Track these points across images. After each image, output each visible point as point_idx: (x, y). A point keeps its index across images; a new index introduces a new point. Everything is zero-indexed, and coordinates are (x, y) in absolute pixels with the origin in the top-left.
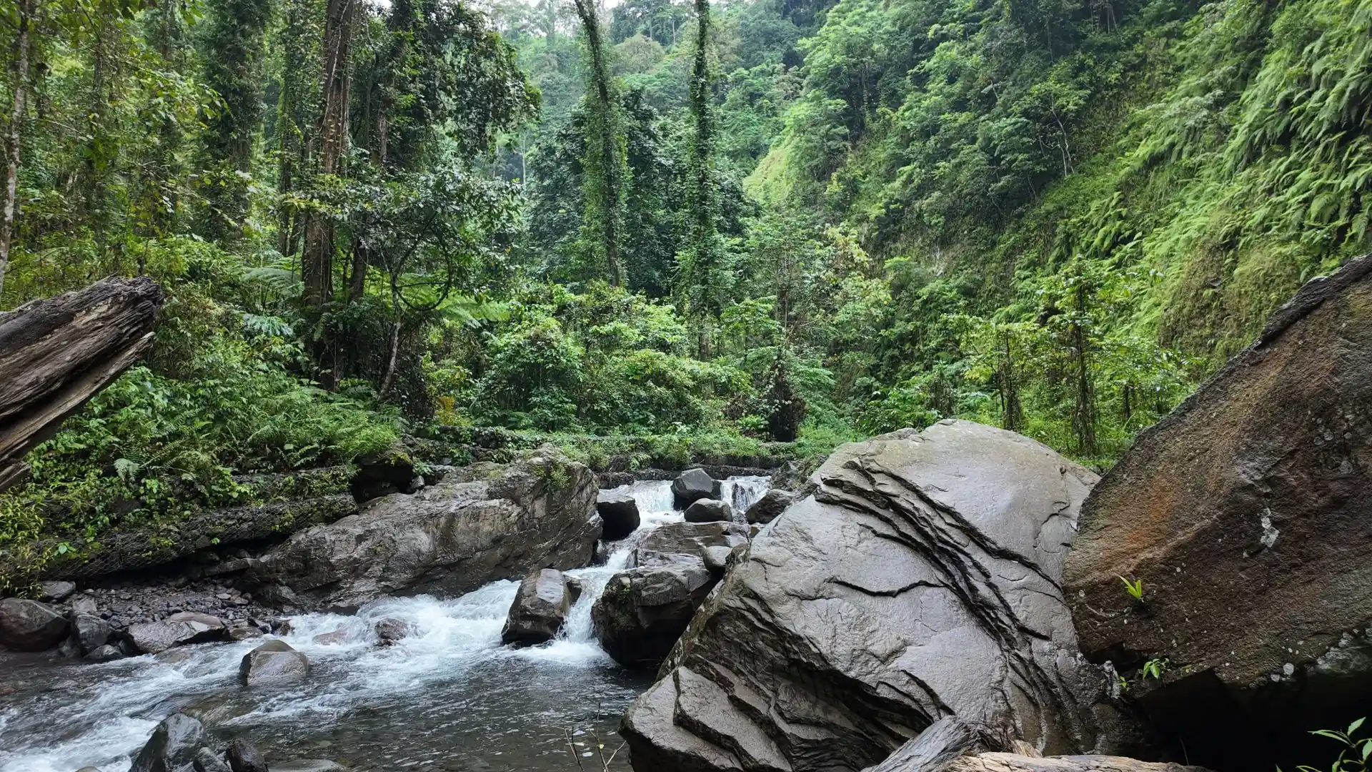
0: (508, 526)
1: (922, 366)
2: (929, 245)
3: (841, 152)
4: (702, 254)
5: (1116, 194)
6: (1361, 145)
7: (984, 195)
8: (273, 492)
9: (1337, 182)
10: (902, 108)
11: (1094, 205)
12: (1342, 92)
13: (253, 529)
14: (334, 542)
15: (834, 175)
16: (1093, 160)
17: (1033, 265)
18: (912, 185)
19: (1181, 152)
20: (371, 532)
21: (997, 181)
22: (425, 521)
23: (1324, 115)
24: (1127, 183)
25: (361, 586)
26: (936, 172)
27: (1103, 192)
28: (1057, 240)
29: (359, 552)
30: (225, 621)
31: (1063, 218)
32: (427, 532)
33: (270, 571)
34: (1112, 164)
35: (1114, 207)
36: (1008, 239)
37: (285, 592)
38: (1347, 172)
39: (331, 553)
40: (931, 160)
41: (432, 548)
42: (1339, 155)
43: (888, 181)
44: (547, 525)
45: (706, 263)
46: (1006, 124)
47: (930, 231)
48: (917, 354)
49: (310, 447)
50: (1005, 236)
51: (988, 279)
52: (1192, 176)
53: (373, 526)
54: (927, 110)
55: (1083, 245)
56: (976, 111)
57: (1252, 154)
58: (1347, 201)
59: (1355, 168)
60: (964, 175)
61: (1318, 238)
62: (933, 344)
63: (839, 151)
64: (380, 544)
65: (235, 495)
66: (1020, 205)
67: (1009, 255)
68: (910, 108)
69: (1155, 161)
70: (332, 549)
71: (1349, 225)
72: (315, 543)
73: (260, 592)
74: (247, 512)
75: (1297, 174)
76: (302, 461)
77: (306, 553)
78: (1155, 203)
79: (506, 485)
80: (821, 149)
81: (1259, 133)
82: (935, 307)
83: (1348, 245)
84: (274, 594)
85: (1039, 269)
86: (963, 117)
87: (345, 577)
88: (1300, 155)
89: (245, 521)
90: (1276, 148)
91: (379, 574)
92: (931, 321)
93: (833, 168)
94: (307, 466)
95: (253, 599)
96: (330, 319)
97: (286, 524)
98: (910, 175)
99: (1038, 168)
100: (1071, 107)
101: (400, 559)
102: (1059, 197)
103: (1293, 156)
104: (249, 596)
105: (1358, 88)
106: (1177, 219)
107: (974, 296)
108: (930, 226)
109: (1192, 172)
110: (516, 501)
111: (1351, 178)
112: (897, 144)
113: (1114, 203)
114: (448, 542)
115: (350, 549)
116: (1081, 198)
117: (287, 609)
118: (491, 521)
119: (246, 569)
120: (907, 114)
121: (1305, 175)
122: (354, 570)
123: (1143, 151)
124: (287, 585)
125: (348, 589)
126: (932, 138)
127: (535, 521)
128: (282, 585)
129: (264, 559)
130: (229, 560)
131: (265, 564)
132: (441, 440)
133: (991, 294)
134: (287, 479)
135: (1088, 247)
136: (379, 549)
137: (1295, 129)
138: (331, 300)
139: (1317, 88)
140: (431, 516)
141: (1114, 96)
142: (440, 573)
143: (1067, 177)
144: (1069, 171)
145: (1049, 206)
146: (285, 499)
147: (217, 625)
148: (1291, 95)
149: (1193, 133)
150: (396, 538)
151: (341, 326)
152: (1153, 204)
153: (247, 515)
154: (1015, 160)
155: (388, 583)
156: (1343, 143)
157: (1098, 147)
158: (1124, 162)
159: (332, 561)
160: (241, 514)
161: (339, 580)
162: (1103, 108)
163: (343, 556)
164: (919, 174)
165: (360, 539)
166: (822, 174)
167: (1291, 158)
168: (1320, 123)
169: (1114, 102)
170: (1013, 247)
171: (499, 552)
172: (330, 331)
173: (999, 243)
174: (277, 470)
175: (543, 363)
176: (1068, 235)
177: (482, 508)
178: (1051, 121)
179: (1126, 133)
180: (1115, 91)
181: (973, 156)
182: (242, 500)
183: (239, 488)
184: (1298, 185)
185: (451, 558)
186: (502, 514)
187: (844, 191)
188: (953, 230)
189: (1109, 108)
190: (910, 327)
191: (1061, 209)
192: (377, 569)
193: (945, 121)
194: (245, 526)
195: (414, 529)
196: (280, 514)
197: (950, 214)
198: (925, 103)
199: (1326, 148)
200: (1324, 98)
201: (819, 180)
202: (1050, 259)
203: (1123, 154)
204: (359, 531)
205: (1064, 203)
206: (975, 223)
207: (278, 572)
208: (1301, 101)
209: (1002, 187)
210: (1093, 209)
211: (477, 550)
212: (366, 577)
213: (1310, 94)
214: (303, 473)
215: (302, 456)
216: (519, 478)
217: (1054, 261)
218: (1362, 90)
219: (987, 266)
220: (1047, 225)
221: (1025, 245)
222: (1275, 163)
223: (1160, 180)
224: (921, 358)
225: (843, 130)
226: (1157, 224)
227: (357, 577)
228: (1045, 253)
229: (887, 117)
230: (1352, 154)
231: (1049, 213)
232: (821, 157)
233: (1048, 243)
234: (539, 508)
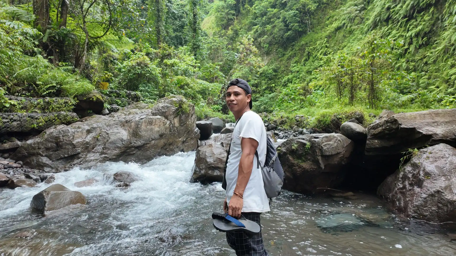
0: (166, 129)
1: (259, 95)
2: (262, 54)
3: (232, 20)
4: (194, 44)
5: (326, 39)
6: (414, 22)
7: (282, 38)
8: (31, 107)
9: (405, 34)
10: (254, 6)
11: (318, 42)
12: (408, 5)
13: (21, 126)
14: (74, 133)
15: (230, 28)
16: (317, 28)
17: (296, 62)
18: (257, 33)
19: (347, 26)
20: (94, 128)
21: (287, 32)
22: (125, 124)
23: (401, 12)
24: (329, 36)
25: (91, 156)
26: (266, 29)
27: (321, 39)
28: (305, 54)
29: (89, 138)
30: (9, 176)
31: (307, 47)
32: (125, 130)
33: (34, 148)
34: (323, 29)
35: (325, 43)
36: (289, 53)
37: (45, 160)
38: (408, 31)
39: (73, 138)
40: (264, 24)
41: (129, 138)
42: (406, 26)
43: (249, 31)
44: (180, 130)
45: (196, 48)
46: (292, 12)
47: (263, 49)
48: (258, 91)
49: (51, 85)
50: (288, 52)
51: (282, 67)
52: (351, 34)
53: (95, 125)
54: (263, 7)
55: (314, 56)
56: (279, 8)
57: (375, 25)
58: (408, 40)
59: (411, 30)
60: (276, 30)
61: (399, 52)
62: (264, 88)
63: (231, 19)
64: (100, 135)
65: (8, 105)
66: (293, 42)
67: (289, 59)
68: (257, 6)
69: (338, 29)
70: (74, 136)
71: (409, 48)
72: (62, 132)
73: (28, 161)
74: (16, 116)
75: (391, 32)
76: (47, 92)
77: (57, 138)
78: (338, 42)
79: (161, 110)
80: (225, 18)
81: (378, 18)
82: (264, 76)
83: (408, 54)
84: (38, 161)
85: (298, 64)
86: (275, 10)
87: (82, 152)
88: (393, 25)
89: (15, 120)
90: (384, 23)
91: (101, 151)
92: (263, 80)
93: (229, 25)
94: (50, 95)
95: (24, 164)
96: (50, 33)
97: (41, 124)
98: (257, 30)
99: (300, 29)
100: (312, 8)
101: (112, 143)
102: (307, 40)
103: (389, 26)
104: (21, 162)
105: (414, 3)
106: (346, 47)
107: (277, 72)
108: (263, 48)
109: (351, 32)
110: (166, 118)
111: (410, 33)
112: (252, 18)
113: (325, 42)
114: (137, 135)
115: (84, 137)
116: (313, 40)
117: (47, 169)
118: (158, 125)
119: (18, 148)
120: (256, 7)
121: (394, 32)
122: (87, 148)
123: (335, 25)
124: (45, 156)
125: (85, 158)
126: (265, 17)
127: (175, 128)
128: (42, 156)
129: (29, 142)
130: (5, 143)
131: (31, 145)
132: (110, 96)
133: (283, 72)
134: (39, 101)
135: (315, 57)
136: (99, 138)
137: (391, 17)
138: (50, 24)
139: (399, 4)
140: (127, 122)
141: (324, 7)
142: (134, 151)
143: (309, 33)
144: (309, 31)
145: (303, 42)
146: (38, 111)
147: (4, 178)
148: (390, 6)
149: (352, 20)
150: (109, 132)
151: (57, 38)
152: (337, 43)
153: (16, 118)
154: (293, 26)
155: (106, 155)
156: (407, 22)
157: (319, 24)
158: (328, 29)
159: (74, 142)
160: (12, 117)
161: (79, 153)
162: (321, 11)
163: (80, 140)
164: (260, 29)
165: (89, 132)
166: (226, 27)
167: (389, 27)
168: (400, 15)
169: (324, 9)
170: (290, 56)
171: (162, 141)
172: (51, 39)
173: (286, 55)
174: (33, 96)
175: (145, 74)
176: (309, 53)
177: (153, 119)
178: (305, 13)
179: (328, 19)
180: (325, 5)
181: (278, 23)
182: (12, 109)
183: (10, 101)
184: (392, 35)
185: (139, 143)
186: (163, 123)
187: (233, 33)
188: (270, 49)
189: (323, 11)
190: (256, 82)
191: (307, 44)
192: (99, 148)
193: (269, 11)
194: (15, 123)
195: (118, 128)
196: (37, 119)
197: (270, 44)
198: (263, 4)
199: (401, 23)
200: (402, 7)
201: (225, 29)
202: (303, 60)
203: (327, 26)
204: (87, 128)
205: (308, 42)
206: (278, 47)
207: (39, 148)
208: (394, 8)
209: (289, 35)
210: (318, 44)
211: (153, 140)
212: (94, 152)
213: (396, 6)
214: (48, 99)
215: (47, 89)
216: (168, 107)
217: (304, 61)
218: (415, 5)
219: (282, 62)
220: (302, 49)
221: (295, 55)
222: (383, 28)
223: (340, 35)
224: (259, 93)
225: (233, 12)
226: (339, 49)
227: (89, 152)
228: (301, 58)
229: (248, 9)
230: (410, 25)
231: (303, 45)
232: (225, 21)
233: (302, 55)
234: (176, 122)
